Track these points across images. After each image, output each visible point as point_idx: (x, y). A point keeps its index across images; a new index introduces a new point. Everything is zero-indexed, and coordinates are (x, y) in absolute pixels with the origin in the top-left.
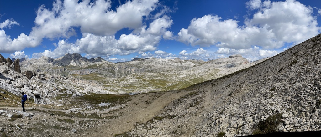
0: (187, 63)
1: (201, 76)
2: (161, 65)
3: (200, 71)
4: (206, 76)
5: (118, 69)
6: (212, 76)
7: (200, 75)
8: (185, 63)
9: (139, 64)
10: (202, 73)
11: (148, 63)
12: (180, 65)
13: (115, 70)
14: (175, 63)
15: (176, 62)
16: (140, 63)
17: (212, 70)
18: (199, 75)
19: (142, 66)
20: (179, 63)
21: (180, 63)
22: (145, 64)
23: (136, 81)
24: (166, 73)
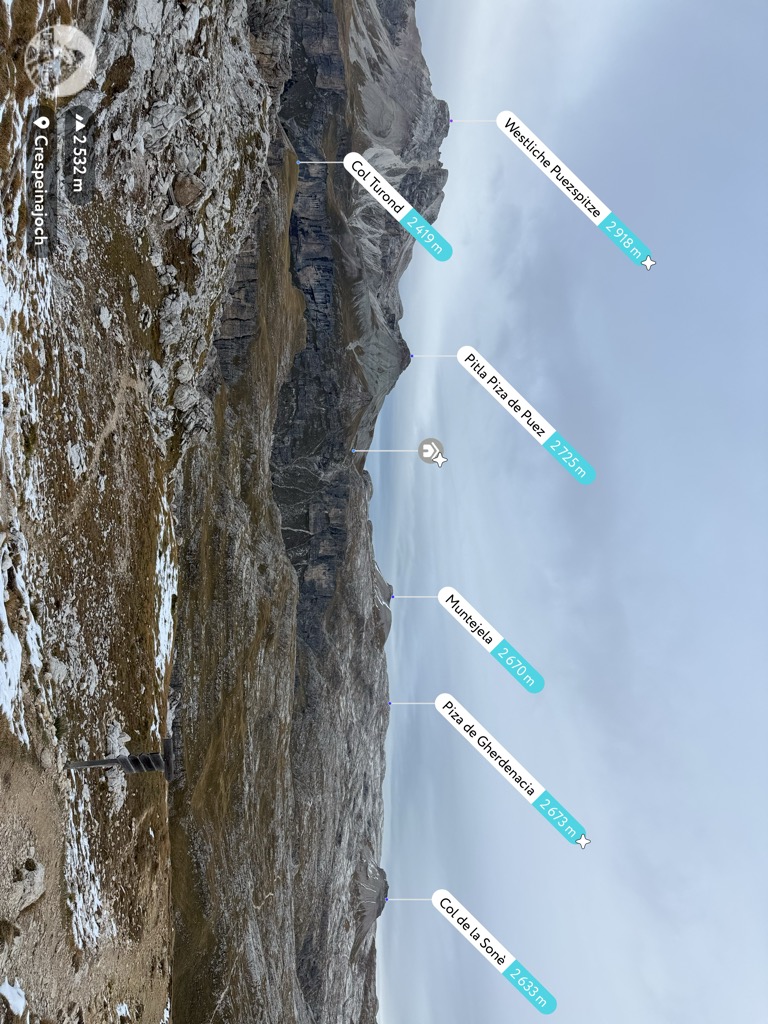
0: (348, 981)
2: (343, 766)
5: (326, 476)
8: (352, 960)
9: (352, 611)
11: (358, 674)
12: (335, 916)
13: (319, 458)
14: (355, 875)
15: (362, 876)
16: (359, 621)
19: (341, 637)
20: (352, 903)
21: (349, 916)
22: (349, 654)
23: (246, 605)
24: (281, 810)
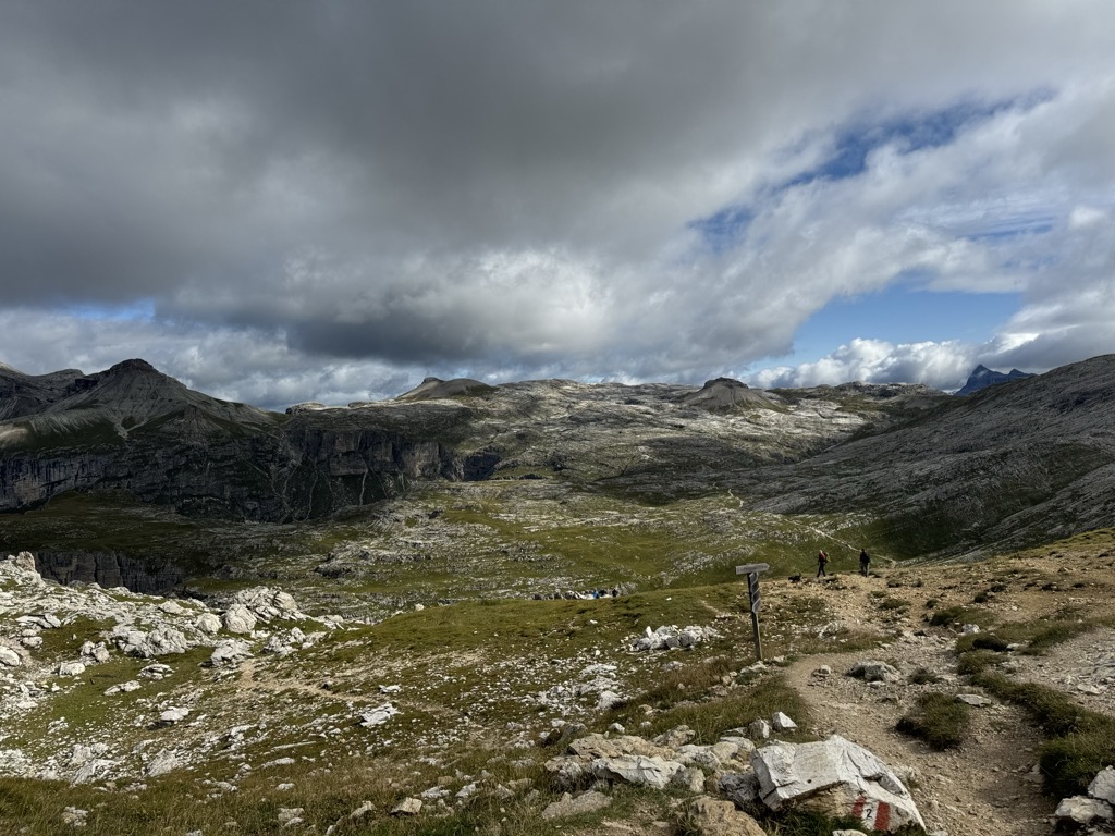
1: (933, 506)
3: (920, 468)
4: (980, 504)
6: (1035, 502)
7: (921, 496)
9: (455, 422)
10: (937, 482)
11: (521, 414)
12: (748, 429)
14: (711, 410)
16: (465, 414)
17: (1024, 461)
18: (912, 498)
19: (482, 433)
20: (736, 413)
21: (747, 415)
22: (500, 423)
